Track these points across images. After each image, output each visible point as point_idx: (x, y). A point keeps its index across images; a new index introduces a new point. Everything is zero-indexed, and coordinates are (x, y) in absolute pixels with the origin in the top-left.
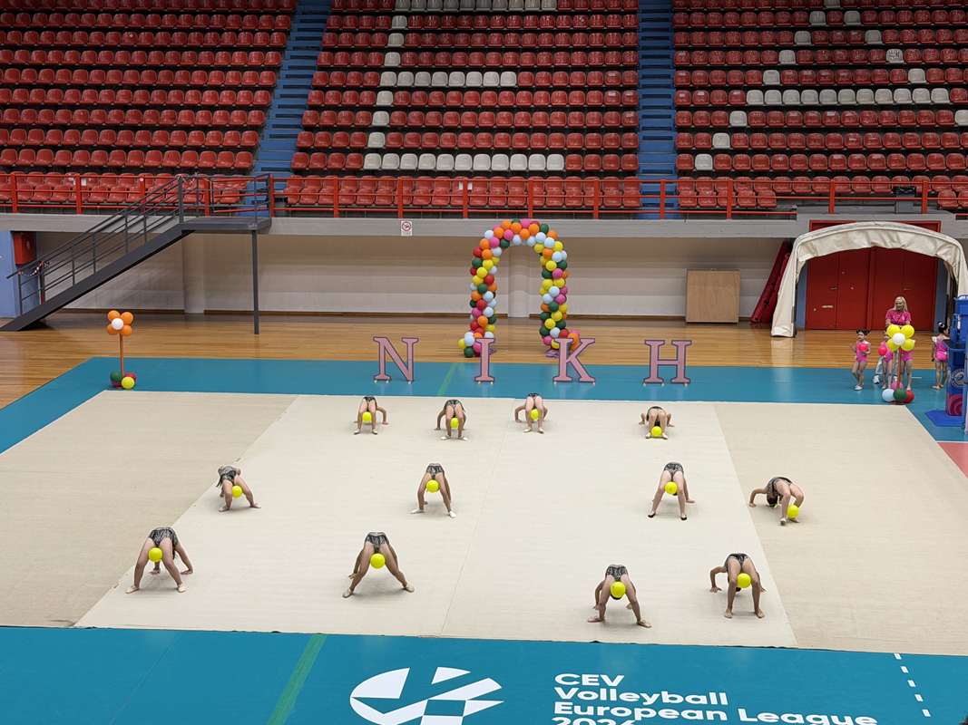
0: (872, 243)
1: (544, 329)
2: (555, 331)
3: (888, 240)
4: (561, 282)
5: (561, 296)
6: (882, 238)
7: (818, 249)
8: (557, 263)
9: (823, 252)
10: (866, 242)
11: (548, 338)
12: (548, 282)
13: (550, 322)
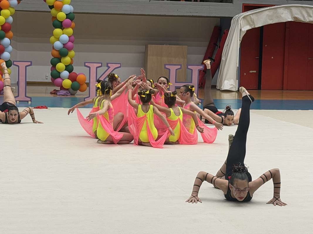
0: (295, 18)
1: (55, 72)
2: (66, 73)
3: (306, 15)
4: (70, 30)
5: (70, 44)
6: (301, 13)
7: (255, 22)
8: (66, 15)
9: (259, 25)
10: (290, 17)
11: (59, 80)
12: (58, 31)
13: (60, 66)
